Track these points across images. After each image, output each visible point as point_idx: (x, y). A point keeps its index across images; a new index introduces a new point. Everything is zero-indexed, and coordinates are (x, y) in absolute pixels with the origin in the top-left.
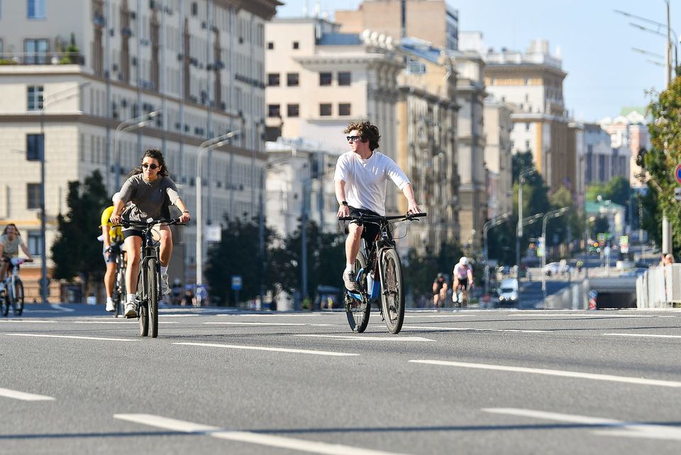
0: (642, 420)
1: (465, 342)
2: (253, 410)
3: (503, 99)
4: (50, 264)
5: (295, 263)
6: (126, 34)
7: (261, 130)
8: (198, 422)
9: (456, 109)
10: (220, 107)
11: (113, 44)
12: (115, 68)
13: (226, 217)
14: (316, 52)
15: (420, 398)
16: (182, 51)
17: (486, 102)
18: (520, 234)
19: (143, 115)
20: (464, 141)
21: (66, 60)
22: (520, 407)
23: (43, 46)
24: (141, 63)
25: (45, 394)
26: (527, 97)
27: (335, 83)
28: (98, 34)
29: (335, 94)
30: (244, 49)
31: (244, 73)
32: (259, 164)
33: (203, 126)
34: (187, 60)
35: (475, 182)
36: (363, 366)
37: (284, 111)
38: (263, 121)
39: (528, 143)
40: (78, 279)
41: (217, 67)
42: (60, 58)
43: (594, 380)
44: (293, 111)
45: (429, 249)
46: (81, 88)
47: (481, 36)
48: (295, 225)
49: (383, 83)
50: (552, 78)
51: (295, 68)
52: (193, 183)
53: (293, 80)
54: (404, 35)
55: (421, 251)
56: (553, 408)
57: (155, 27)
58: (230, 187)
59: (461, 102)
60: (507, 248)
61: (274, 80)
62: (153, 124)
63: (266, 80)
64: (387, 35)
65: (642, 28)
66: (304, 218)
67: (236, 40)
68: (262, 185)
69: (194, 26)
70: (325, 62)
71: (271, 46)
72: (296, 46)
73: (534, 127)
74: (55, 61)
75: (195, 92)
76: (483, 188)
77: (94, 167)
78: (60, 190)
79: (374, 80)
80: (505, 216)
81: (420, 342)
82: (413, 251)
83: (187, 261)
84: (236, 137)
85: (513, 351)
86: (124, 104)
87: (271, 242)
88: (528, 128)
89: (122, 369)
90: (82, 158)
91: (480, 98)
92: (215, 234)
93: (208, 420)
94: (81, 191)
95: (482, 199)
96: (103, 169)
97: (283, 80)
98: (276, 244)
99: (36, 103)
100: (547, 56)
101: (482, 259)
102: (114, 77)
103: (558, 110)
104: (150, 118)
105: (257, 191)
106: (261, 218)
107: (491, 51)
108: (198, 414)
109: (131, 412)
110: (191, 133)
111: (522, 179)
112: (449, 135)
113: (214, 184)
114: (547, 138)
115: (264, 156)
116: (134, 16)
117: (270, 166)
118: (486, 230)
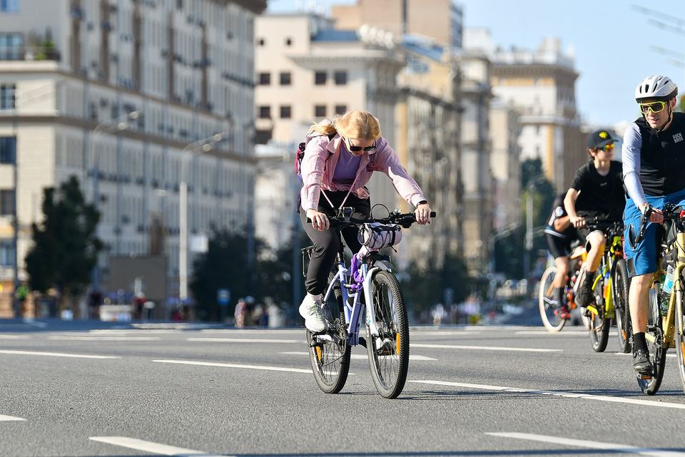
0: (658, 446)
1: (469, 361)
2: (240, 432)
3: (512, 101)
4: (23, 276)
5: (286, 276)
6: (106, 28)
7: (251, 132)
8: (180, 445)
9: (461, 111)
10: (206, 107)
11: (92, 40)
12: (94, 65)
13: (213, 226)
14: (311, 49)
15: (419, 421)
16: (165, 47)
17: (494, 104)
18: (529, 245)
19: (123, 116)
20: (470, 146)
21: (41, 55)
22: (528, 432)
23: (16, 41)
24: (121, 59)
25: (15, 415)
26: (537, 99)
27: (330, 82)
28: (76, 28)
29: (330, 94)
30: (233, 46)
31: (233, 70)
32: (249, 169)
33: (188, 127)
34: (172, 57)
35: (481, 190)
36: (358, 386)
37: (275, 112)
38: (252, 124)
39: (538, 149)
40: (53, 292)
41: (204, 65)
42: (35, 54)
43: (606, 402)
44: (286, 112)
45: (431, 262)
46: (58, 87)
47: (488, 32)
48: (286, 235)
49: (382, 83)
50: (564, 78)
51: (287, 66)
52: (177, 189)
53: (286, 79)
54: (405, 31)
55: (422, 264)
56: (561, 432)
57: (137, 22)
58: (218, 194)
59: (466, 103)
60: (514, 261)
61: (265, 79)
62: (134, 126)
63: (256, 79)
64: (387, 31)
65: (662, 25)
66: (296, 228)
67: (224, 36)
68: (251, 191)
69: (180, 21)
70: (320, 60)
71: (262, 43)
72: (289, 42)
73: (545, 131)
74: (29, 56)
75: (180, 91)
76: (489, 196)
77: (71, 171)
78: (34, 196)
79: (372, 80)
80: (514, 226)
81: (420, 361)
82: (413, 264)
83: (171, 273)
84: (223, 140)
85: (519, 371)
86: (104, 103)
87: (260, 253)
88: (538, 131)
89: (99, 388)
90: (58, 161)
91: (486, 99)
92: (201, 244)
93: (190, 443)
94: (57, 198)
95: (488, 208)
96: (80, 174)
97: (275, 79)
98: (266, 255)
99: (8, 102)
100: (559, 54)
101: (488, 272)
102: (92, 75)
103: (570, 113)
104: (131, 120)
105: (246, 198)
106: (250, 227)
107: (499, 50)
108: (180, 437)
109: (108, 435)
110: (176, 136)
111: (531, 186)
112: (453, 140)
113: (199, 190)
114: (559, 143)
115: (254, 161)
116: (114, 9)
117: (260, 172)
118: (492, 240)
